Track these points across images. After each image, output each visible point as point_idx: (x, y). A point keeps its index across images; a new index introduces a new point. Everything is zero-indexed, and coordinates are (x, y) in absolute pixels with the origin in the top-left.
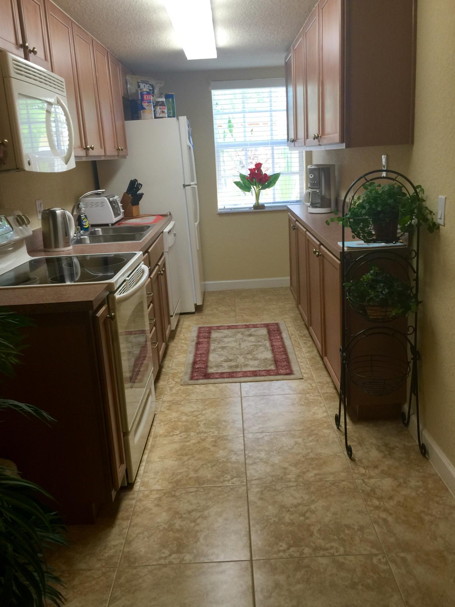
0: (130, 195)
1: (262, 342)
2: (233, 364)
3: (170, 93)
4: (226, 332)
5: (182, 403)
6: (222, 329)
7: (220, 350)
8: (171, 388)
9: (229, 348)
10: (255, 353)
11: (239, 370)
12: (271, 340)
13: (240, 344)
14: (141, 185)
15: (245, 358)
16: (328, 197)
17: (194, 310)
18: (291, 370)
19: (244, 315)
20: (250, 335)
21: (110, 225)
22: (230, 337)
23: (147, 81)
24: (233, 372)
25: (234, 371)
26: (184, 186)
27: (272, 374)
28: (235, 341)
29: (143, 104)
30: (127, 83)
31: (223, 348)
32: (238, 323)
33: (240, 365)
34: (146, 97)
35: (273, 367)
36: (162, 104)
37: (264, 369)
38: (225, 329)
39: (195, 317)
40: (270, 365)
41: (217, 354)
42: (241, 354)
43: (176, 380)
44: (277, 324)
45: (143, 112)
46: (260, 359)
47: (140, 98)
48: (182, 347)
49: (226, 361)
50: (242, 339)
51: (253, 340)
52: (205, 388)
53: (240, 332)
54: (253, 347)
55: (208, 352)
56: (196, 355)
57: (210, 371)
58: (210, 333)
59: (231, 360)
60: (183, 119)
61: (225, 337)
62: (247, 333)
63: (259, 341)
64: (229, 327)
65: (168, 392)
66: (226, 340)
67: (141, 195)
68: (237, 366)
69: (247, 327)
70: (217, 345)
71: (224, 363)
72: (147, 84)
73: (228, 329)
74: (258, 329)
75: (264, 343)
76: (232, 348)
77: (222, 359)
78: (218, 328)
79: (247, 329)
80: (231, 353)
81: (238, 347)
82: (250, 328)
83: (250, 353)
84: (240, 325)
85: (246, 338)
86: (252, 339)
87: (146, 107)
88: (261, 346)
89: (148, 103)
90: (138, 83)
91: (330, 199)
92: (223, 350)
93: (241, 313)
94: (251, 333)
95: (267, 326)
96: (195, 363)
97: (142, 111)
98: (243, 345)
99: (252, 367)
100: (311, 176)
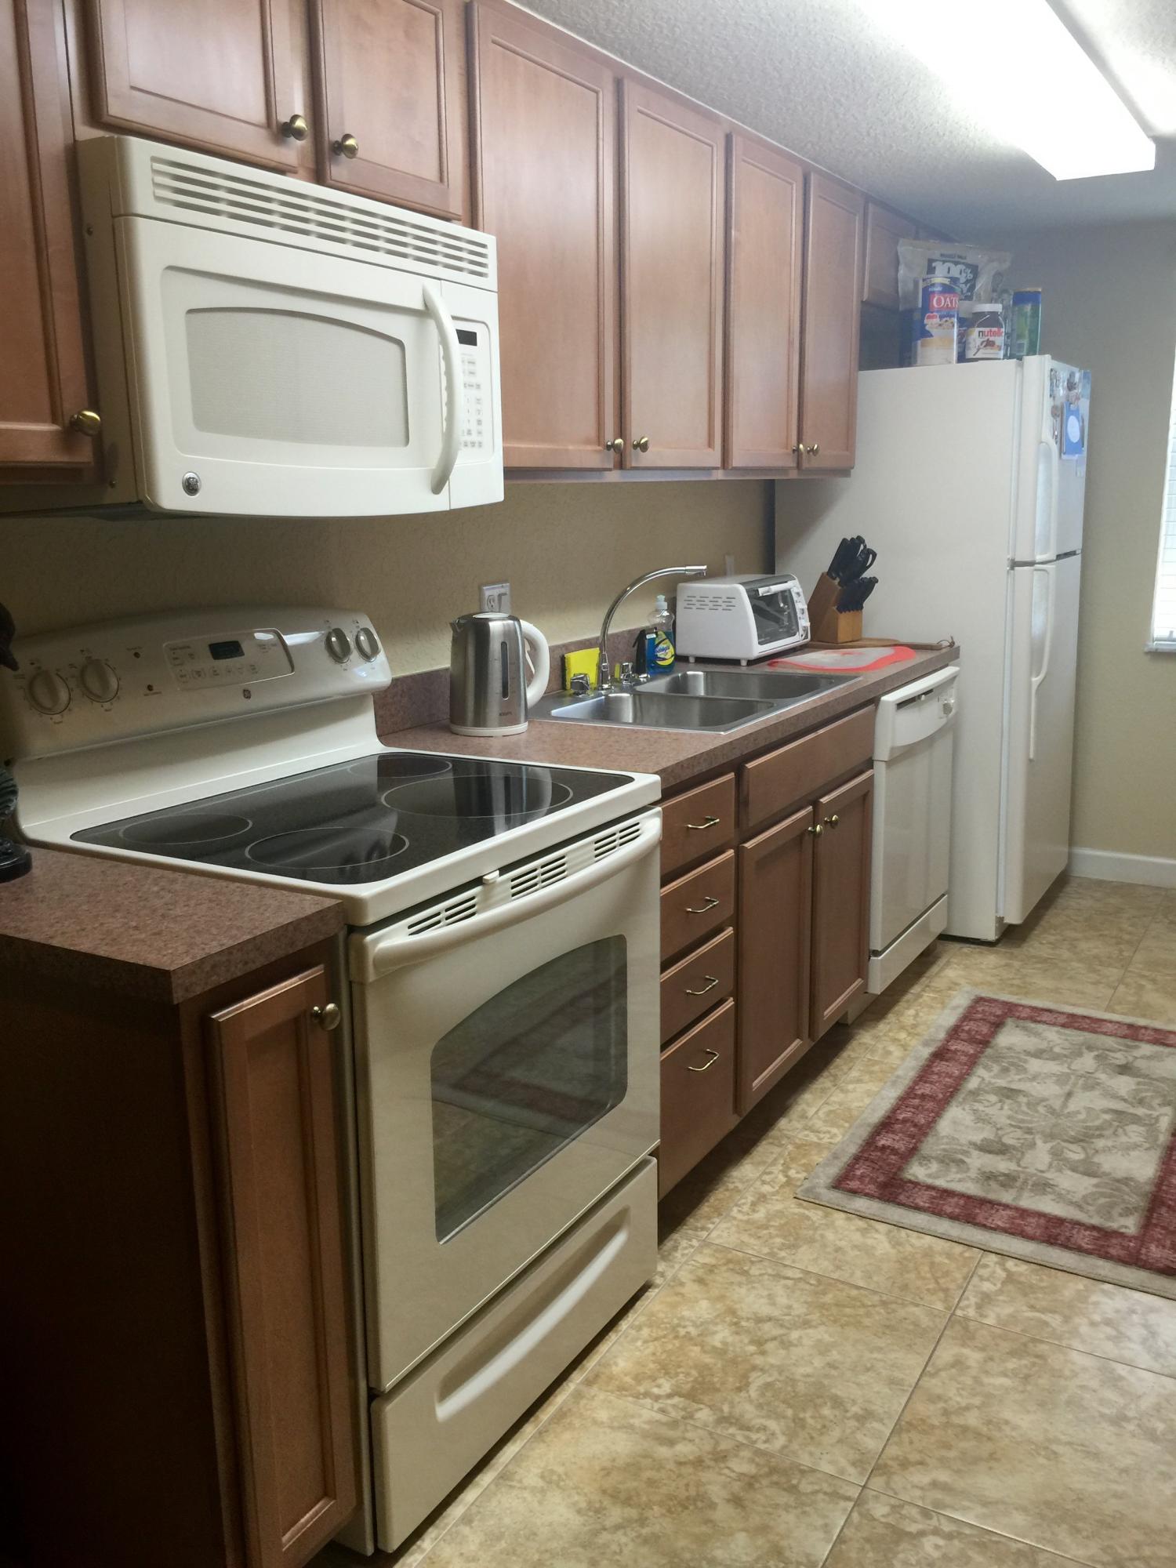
0: (837, 581)
1: (1151, 1108)
2: (1003, 1165)
3: (1028, 289)
4: (1053, 1036)
5: (755, 1271)
6: (1045, 1023)
7: (993, 1098)
8: (762, 1198)
9: (1025, 1100)
10: (1100, 1143)
11: (1007, 1197)
13: (1069, 1095)
14: (875, 555)
15: (1056, 1154)
17: (992, 936)
19: (1149, 986)
20: (1124, 1069)
21: (744, 663)
22: (1055, 1057)
23: (960, 257)
24: (983, 1202)
25: (992, 1196)
26: (1014, 564)
27: (1114, 1251)
28: (1061, 1079)
29: (926, 321)
31: (1007, 1094)
32: (1114, 1012)
33: (1022, 1176)
34: (939, 301)
35: (1130, 1225)
36: (992, 320)
37: (1096, 1221)
38: (1054, 1024)
39: (991, 960)
40: (1127, 1212)
41: (975, 1111)
42: (1050, 1136)
43: (792, 1173)
45: (923, 346)
46: (1105, 1174)
47: (920, 305)
48: (888, 1053)
49: (985, 1148)
50: (1088, 1075)
51: (1123, 1093)
52: (857, 1238)
53: (1098, 1049)
54: (1107, 1117)
55: (942, 1104)
56: (903, 1100)
57: (917, 1171)
58: (997, 1025)
59: (1002, 1150)
60: (1039, 364)
61: (1038, 1054)
62: (1120, 1058)
63: (1141, 1102)
64: (1073, 1022)
65: (739, 1211)
66: (1035, 1065)
67: (873, 582)
68: (1008, 1180)
69: (1133, 1033)
70: (996, 1076)
71: (975, 1153)
72: (956, 263)
73: (1063, 1026)
74: (1167, 1050)
75: (1155, 1114)
76: (1033, 1104)
77: (977, 1138)
78: (1037, 1015)
79: (1129, 1042)
80: (1023, 1121)
81: (1057, 1104)
82: (1141, 1040)
83: (1083, 1138)
84: (1111, 1022)
85: (1102, 1076)
86: (1124, 1085)
87: (934, 331)
88: (1136, 1120)
89: (941, 317)
90: (930, 261)
92: (1000, 1101)
93: (1143, 977)
94: (1130, 1059)
96: (886, 1125)
97: (919, 342)
98: (1083, 1101)
99: (1060, 1197)
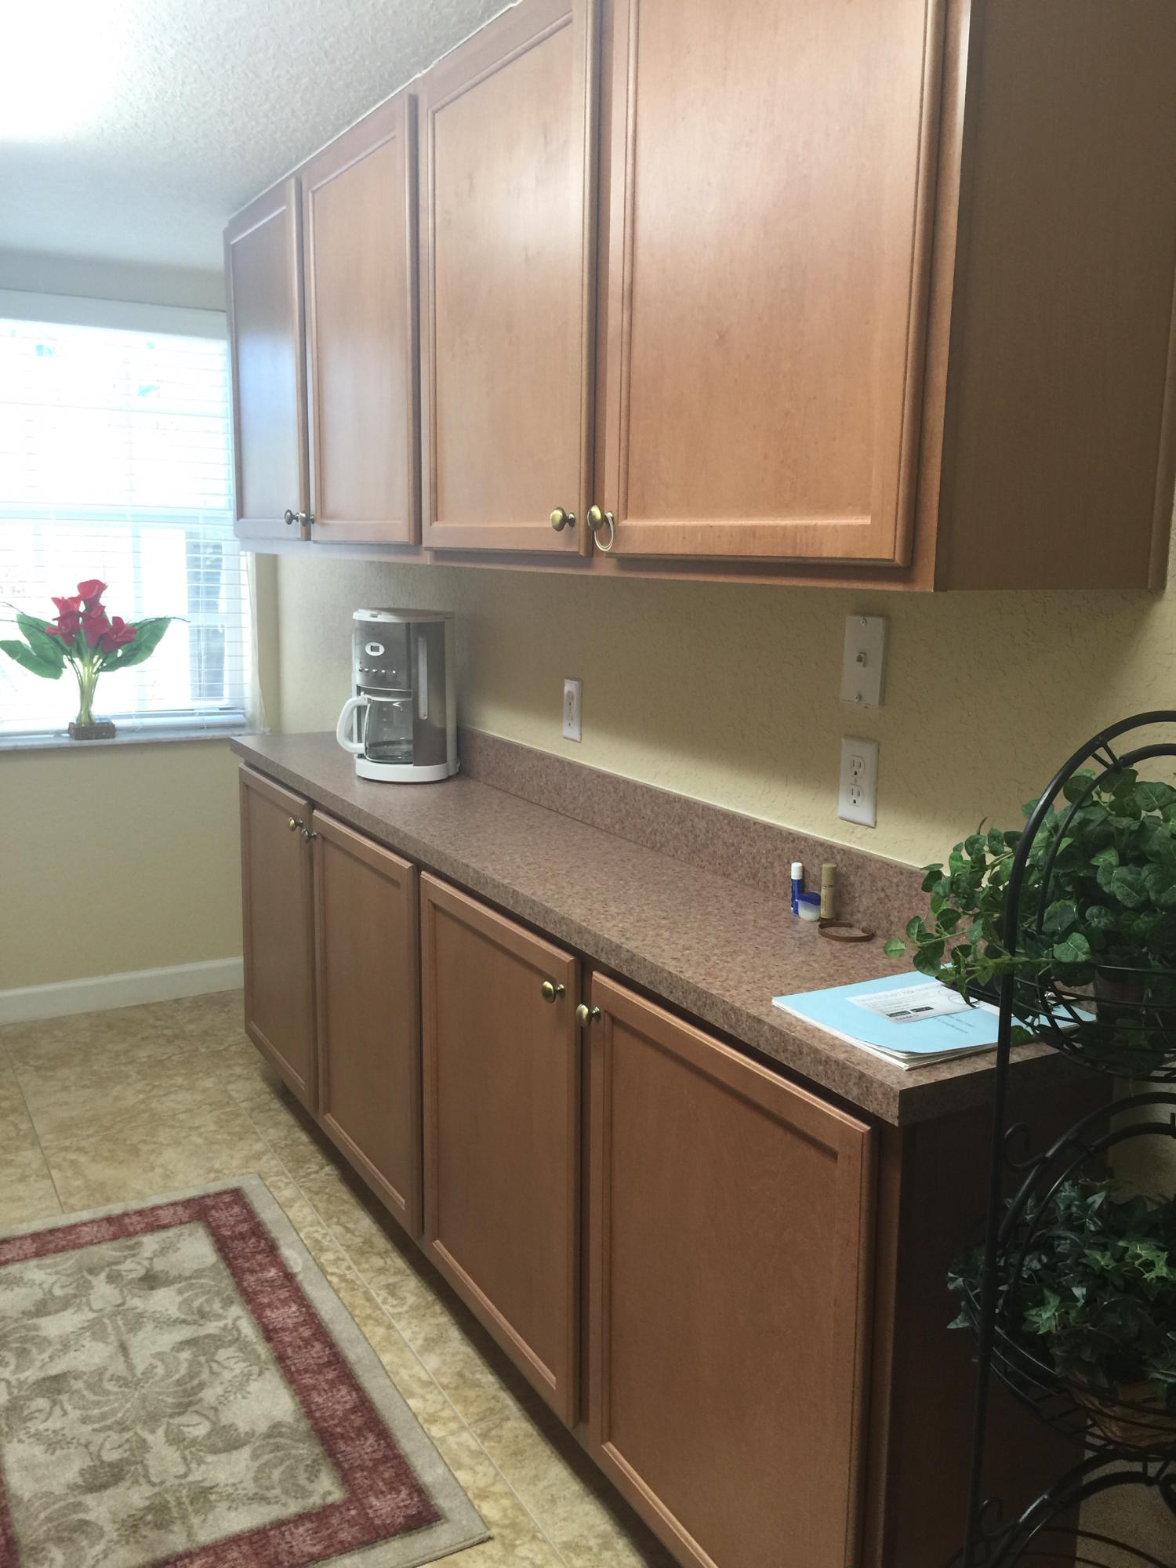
1: (219, 1317)
2: (137, 1497)
4: (37, 1275)
6: (14, 1261)
7: (42, 1403)
9: (78, 1385)
10: (210, 1396)
11: (178, 1540)
12: (249, 1297)
13: (124, 1348)
15: (176, 1439)
16: (437, 724)
18: (419, 1490)
19: (83, 1159)
20: (151, 1281)
22: (65, 1304)
25: (160, 1552)
27: (344, 1536)
28: (95, 1329)
31: (54, 1386)
32: (73, 1209)
33: (169, 1497)
35: (326, 1488)
37: (293, 1508)
38: (26, 1258)
40: (313, 1474)
41: (37, 1436)
42: (152, 1420)
44: (237, 1195)
46: (251, 1435)
49: (94, 1484)
50: (119, 1309)
51: (174, 1313)
53: (102, 1268)
54: (186, 1355)
59: (117, 1474)
61: (42, 1309)
62: (132, 1268)
63: (203, 1315)
64: (45, 1244)
66: (53, 1326)
68: (159, 1514)
69: (120, 1228)
70: (18, 1369)
71: (89, 1500)
73: (38, 1254)
74: (171, 1233)
75: (229, 1322)
76: (95, 1385)
77: (72, 1474)
79: (122, 1242)
80: (103, 1417)
81: (119, 1367)
82: (136, 1233)
83: (188, 1399)
84: (85, 1224)
85: (136, 1303)
86: (166, 1301)
88: (218, 1341)
91: (443, 731)
92: (54, 1403)
93: (66, 1149)
94: (146, 1263)
95: (199, 1210)
98: (142, 1352)
99: (233, 1501)
100: (373, 649)
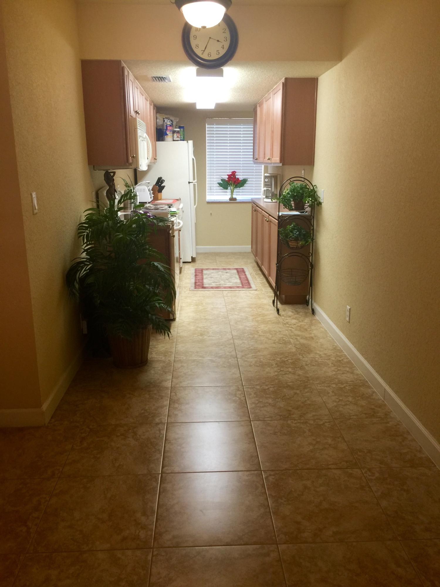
0: (157, 186)
2: (218, 284)
3: (182, 126)
4: (212, 271)
5: (192, 297)
6: (210, 270)
7: (209, 278)
8: (185, 292)
9: (214, 277)
10: (230, 280)
11: (221, 286)
12: (239, 275)
14: (164, 181)
15: (224, 282)
16: (275, 193)
17: (190, 260)
18: (251, 287)
19: (222, 264)
20: (227, 273)
21: (148, 203)
22: (215, 273)
23: (169, 118)
24: (218, 287)
25: (219, 286)
26: (189, 183)
27: (240, 288)
28: (218, 275)
29: (167, 132)
30: (157, 118)
31: (211, 277)
33: (222, 284)
34: (169, 128)
35: (241, 285)
36: (178, 132)
37: (235, 286)
39: (192, 264)
40: (239, 285)
41: (208, 280)
42: (222, 280)
44: (243, 268)
45: (167, 137)
46: (233, 282)
47: (165, 128)
48: (187, 277)
49: (213, 282)
50: (222, 274)
53: (221, 271)
54: (229, 277)
55: (202, 279)
56: (196, 280)
57: (205, 286)
58: (202, 271)
59: (216, 282)
60: (191, 142)
61: (212, 273)
62: (225, 272)
63: (232, 275)
65: (183, 293)
66: (212, 274)
67: (164, 187)
68: (220, 285)
69: (225, 269)
70: (207, 276)
72: (168, 119)
74: (231, 270)
75: (235, 276)
76: (216, 278)
77: (212, 282)
78: (207, 269)
81: (220, 277)
82: (227, 270)
83: (227, 280)
84: (220, 268)
85: (224, 274)
86: (228, 274)
87: (168, 134)
88: (233, 277)
89: (170, 131)
90: (164, 119)
91: (277, 194)
93: (220, 263)
95: (237, 269)
96: (195, 283)
97: (166, 136)
98: (222, 277)
99: (228, 285)
100: (266, 180)
